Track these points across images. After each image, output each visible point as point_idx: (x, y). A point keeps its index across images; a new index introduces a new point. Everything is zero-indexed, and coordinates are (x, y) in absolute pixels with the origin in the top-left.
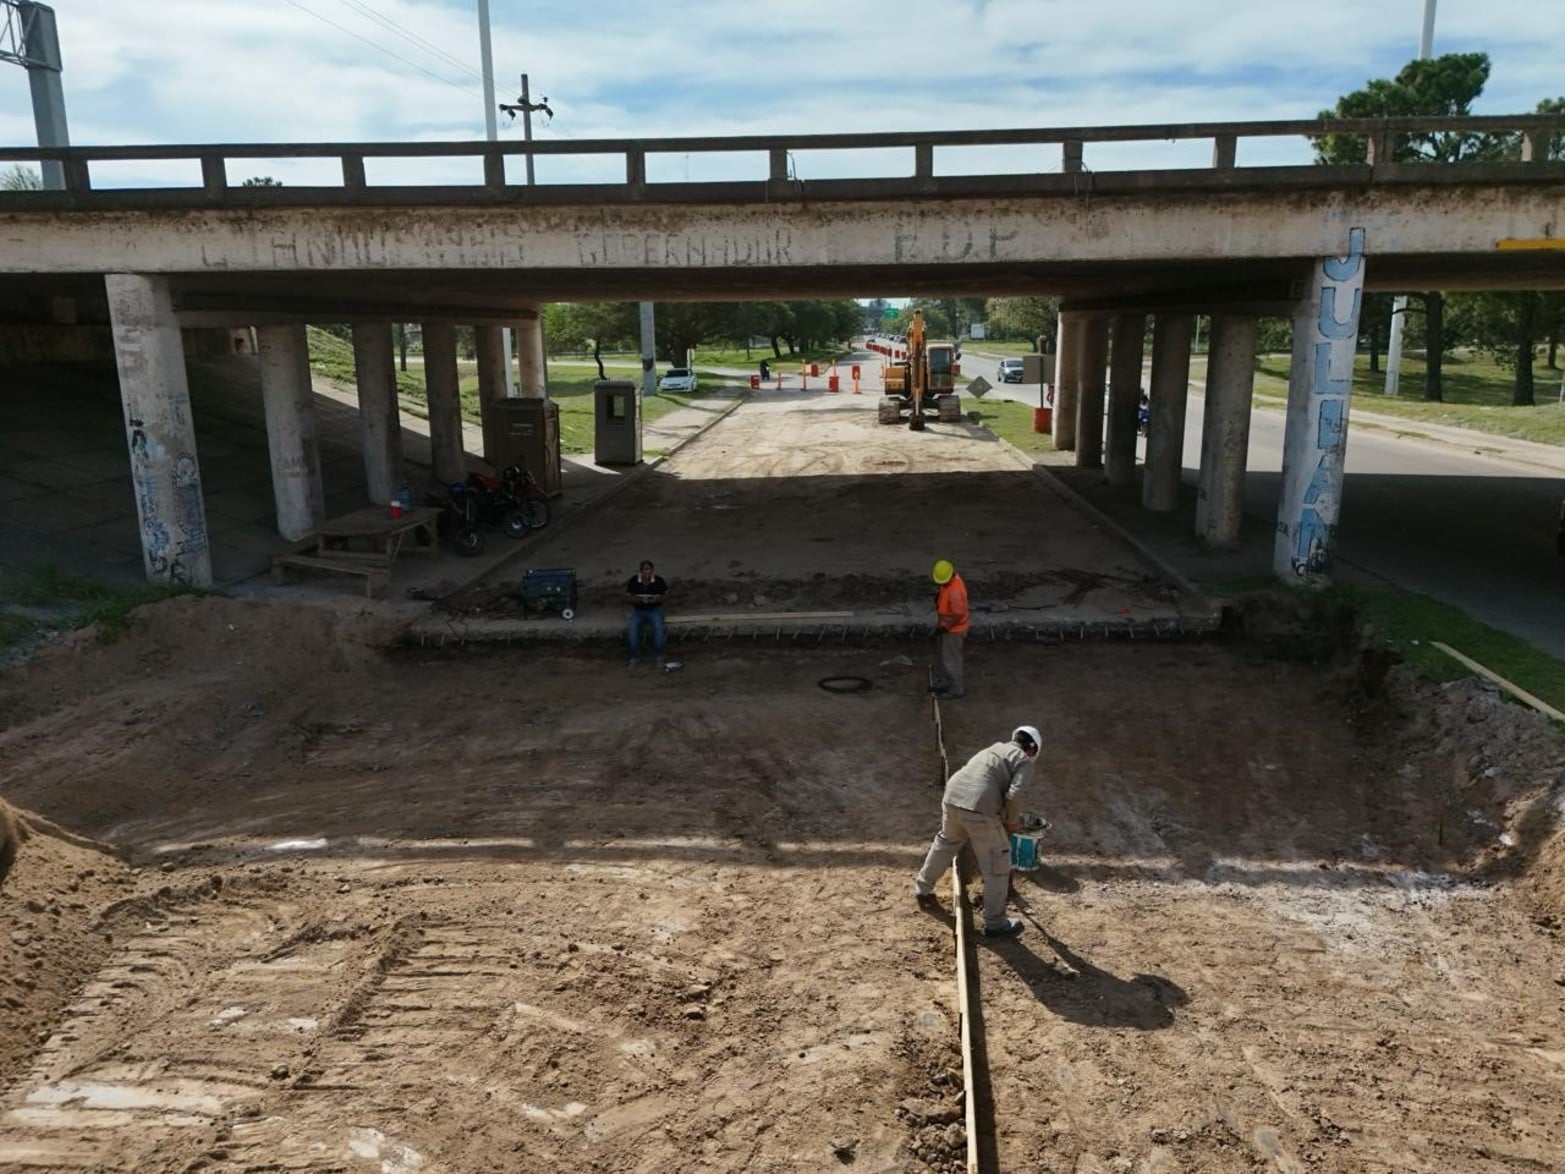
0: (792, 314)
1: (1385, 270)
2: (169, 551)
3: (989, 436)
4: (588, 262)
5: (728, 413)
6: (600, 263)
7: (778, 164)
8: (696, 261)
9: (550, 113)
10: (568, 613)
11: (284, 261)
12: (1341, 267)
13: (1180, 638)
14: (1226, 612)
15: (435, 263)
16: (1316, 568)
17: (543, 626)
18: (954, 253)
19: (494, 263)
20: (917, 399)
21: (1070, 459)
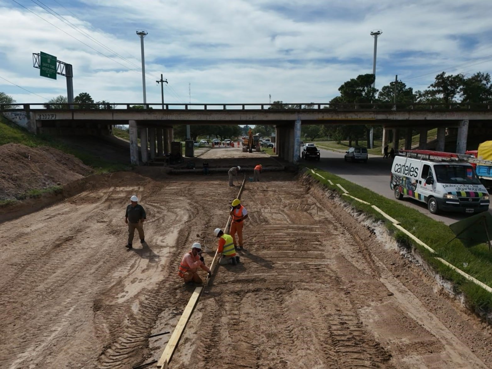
0: (222, 129)
1: (304, 122)
2: (135, 160)
3: (265, 153)
4: (198, 119)
5: (208, 151)
6: (200, 119)
7: (225, 107)
8: (213, 119)
9: (167, 83)
10: (194, 168)
11: (155, 119)
12: (298, 121)
13: (279, 171)
14: (285, 167)
15: (177, 119)
16: (297, 161)
17: (191, 170)
18: (248, 119)
19: (185, 119)
20: (250, 146)
21: (277, 156)
